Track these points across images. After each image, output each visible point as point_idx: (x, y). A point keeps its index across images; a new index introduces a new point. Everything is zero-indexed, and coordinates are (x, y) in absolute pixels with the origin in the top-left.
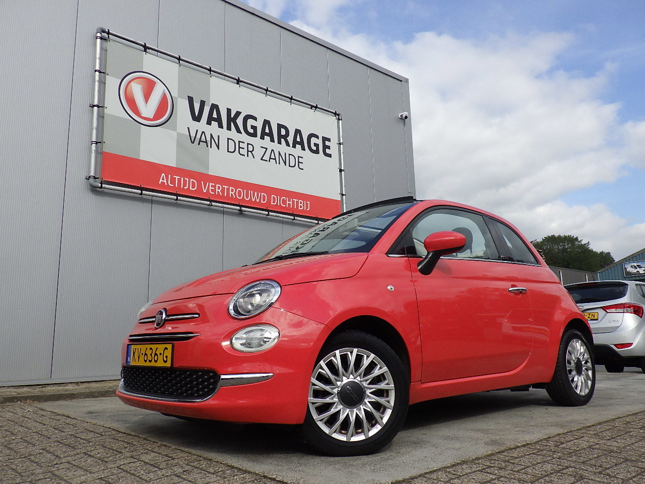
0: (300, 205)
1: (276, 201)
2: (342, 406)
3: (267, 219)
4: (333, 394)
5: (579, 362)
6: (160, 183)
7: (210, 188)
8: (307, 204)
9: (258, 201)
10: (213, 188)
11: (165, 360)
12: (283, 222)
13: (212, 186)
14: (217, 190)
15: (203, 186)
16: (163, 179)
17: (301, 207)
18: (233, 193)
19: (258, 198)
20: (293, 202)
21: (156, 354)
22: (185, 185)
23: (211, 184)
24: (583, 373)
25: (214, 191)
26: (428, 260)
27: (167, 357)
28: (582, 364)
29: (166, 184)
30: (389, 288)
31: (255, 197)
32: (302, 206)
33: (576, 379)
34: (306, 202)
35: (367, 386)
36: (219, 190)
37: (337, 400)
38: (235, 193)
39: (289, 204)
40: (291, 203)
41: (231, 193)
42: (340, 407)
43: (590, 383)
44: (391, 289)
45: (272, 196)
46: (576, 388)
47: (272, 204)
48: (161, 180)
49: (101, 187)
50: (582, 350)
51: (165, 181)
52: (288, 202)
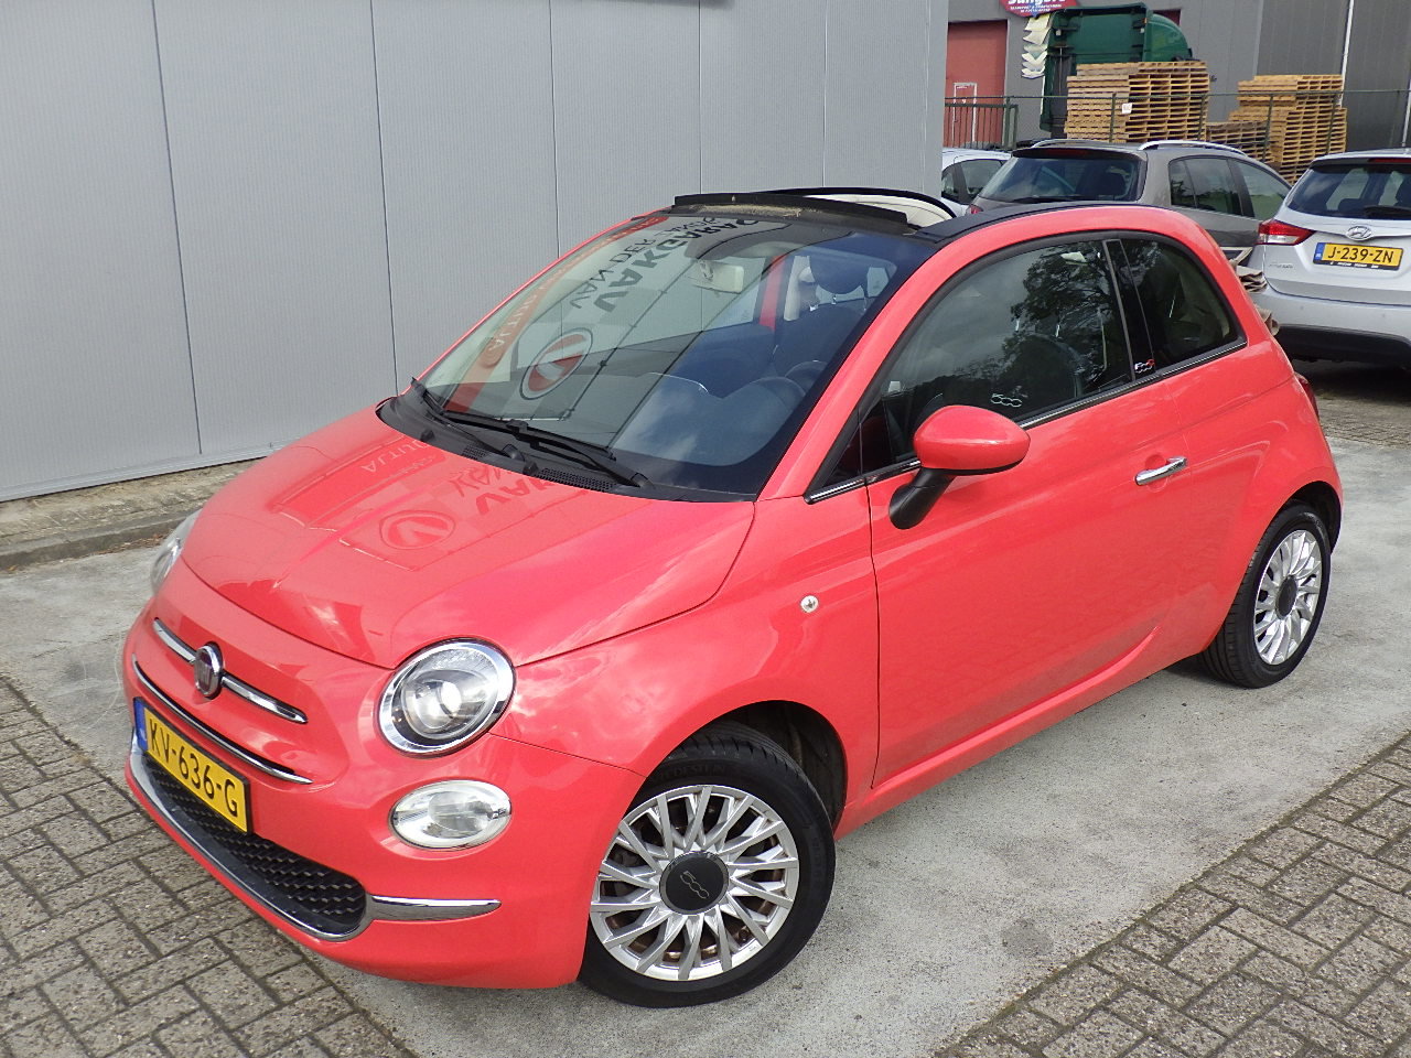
2: (670, 912)
4: (648, 890)
5: (1289, 585)
11: (233, 809)
21: (207, 780)
24: (1294, 608)
26: (920, 493)
27: (234, 803)
28: (1296, 585)
30: (805, 602)
33: (1271, 632)
35: (731, 864)
37: (659, 900)
42: (666, 912)
43: (1305, 625)
44: (810, 605)
46: (1266, 652)
50: (1306, 554)
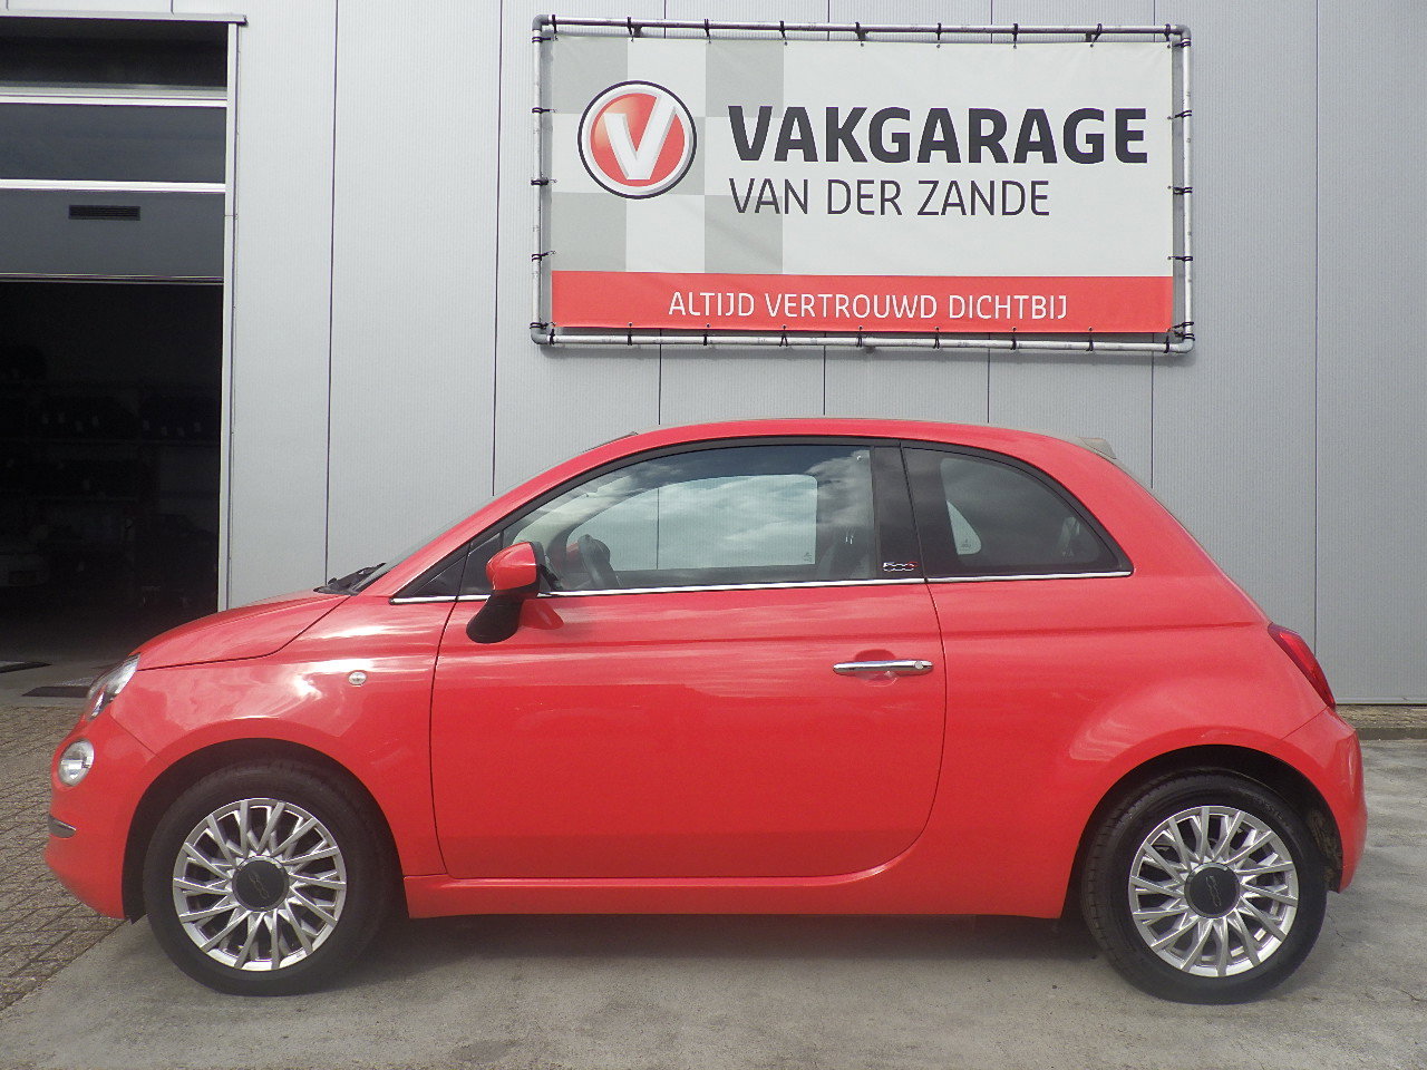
0: (1034, 307)
1: (962, 308)
3: (938, 355)
6: (671, 313)
7: (787, 305)
8: (1058, 304)
9: (911, 316)
10: (794, 305)
12: (989, 357)
13: (790, 300)
14: (804, 307)
15: (769, 303)
16: (677, 304)
17: (1039, 312)
18: (843, 308)
19: (911, 309)
20: (1015, 303)
22: (726, 307)
23: (787, 296)
25: (796, 310)
29: (684, 313)
31: (902, 308)
32: (1040, 308)
34: (1056, 300)
36: (809, 307)
38: (850, 308)
39: (1003, 311)
40: (1008, 306)
41: (838, 307)
45: (952, 297)
47: (951, 316)
48: (673, 307)
49: (552, 341)
51: (682, 308)
52: (998, 306)
